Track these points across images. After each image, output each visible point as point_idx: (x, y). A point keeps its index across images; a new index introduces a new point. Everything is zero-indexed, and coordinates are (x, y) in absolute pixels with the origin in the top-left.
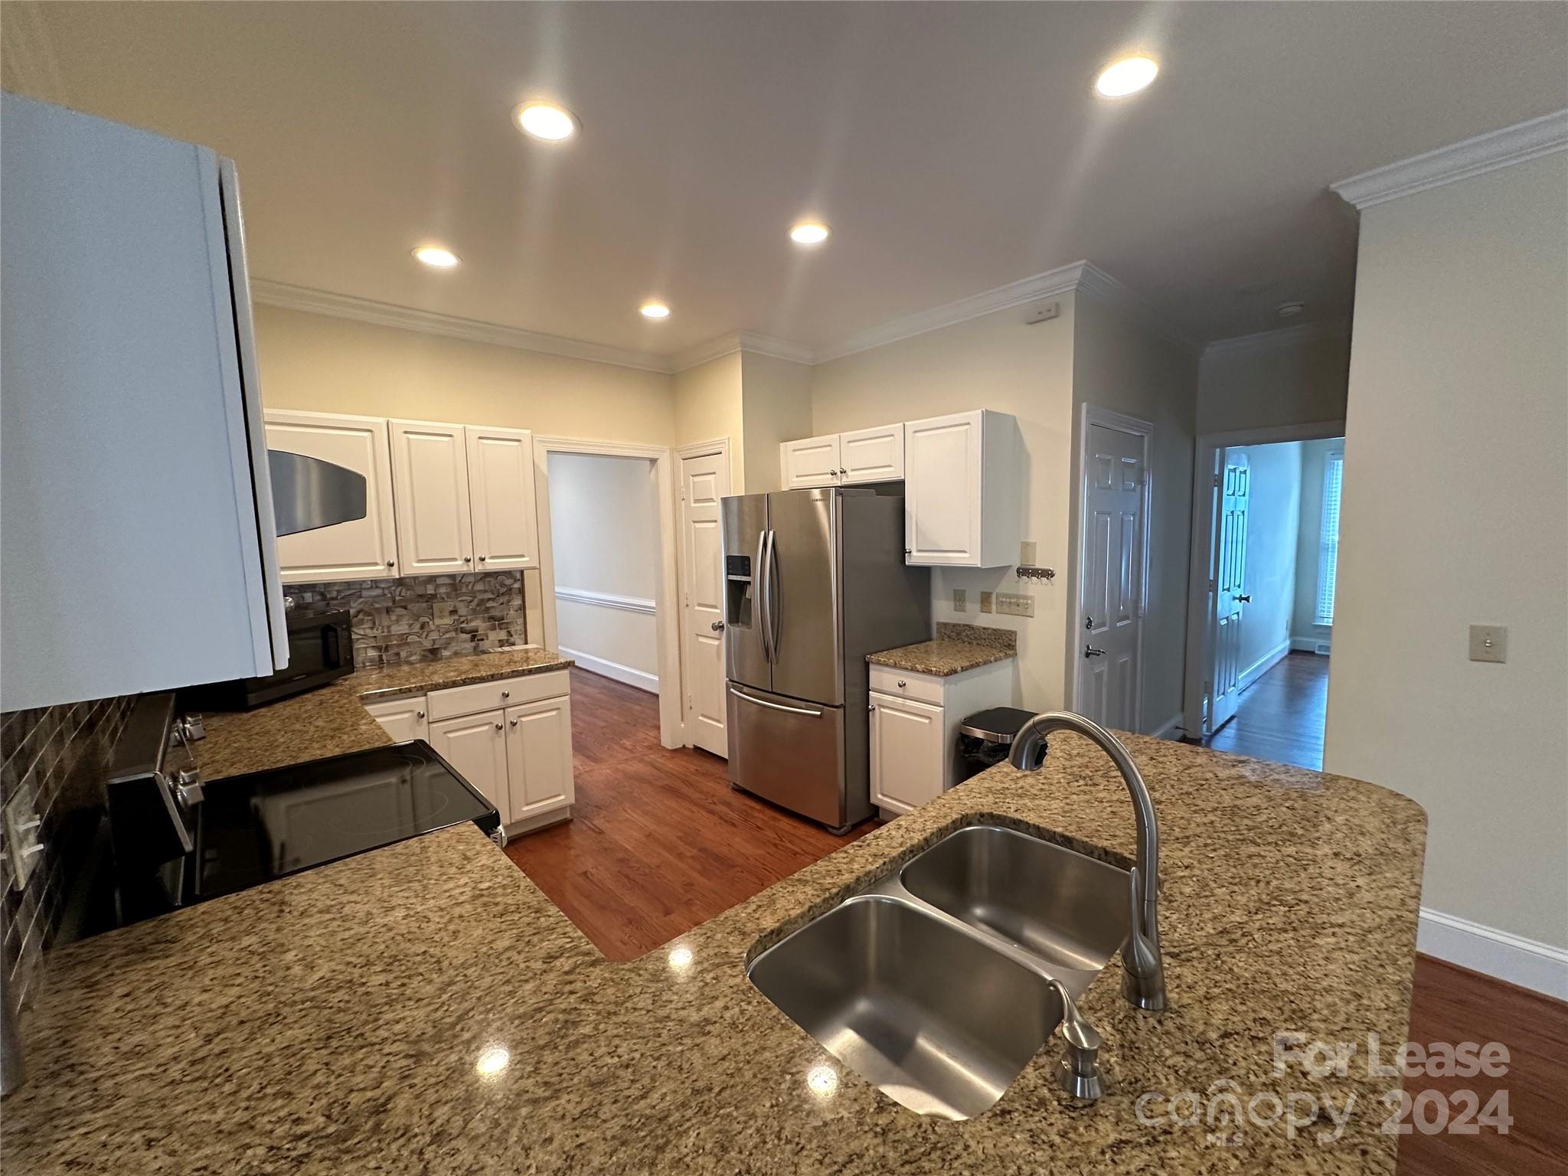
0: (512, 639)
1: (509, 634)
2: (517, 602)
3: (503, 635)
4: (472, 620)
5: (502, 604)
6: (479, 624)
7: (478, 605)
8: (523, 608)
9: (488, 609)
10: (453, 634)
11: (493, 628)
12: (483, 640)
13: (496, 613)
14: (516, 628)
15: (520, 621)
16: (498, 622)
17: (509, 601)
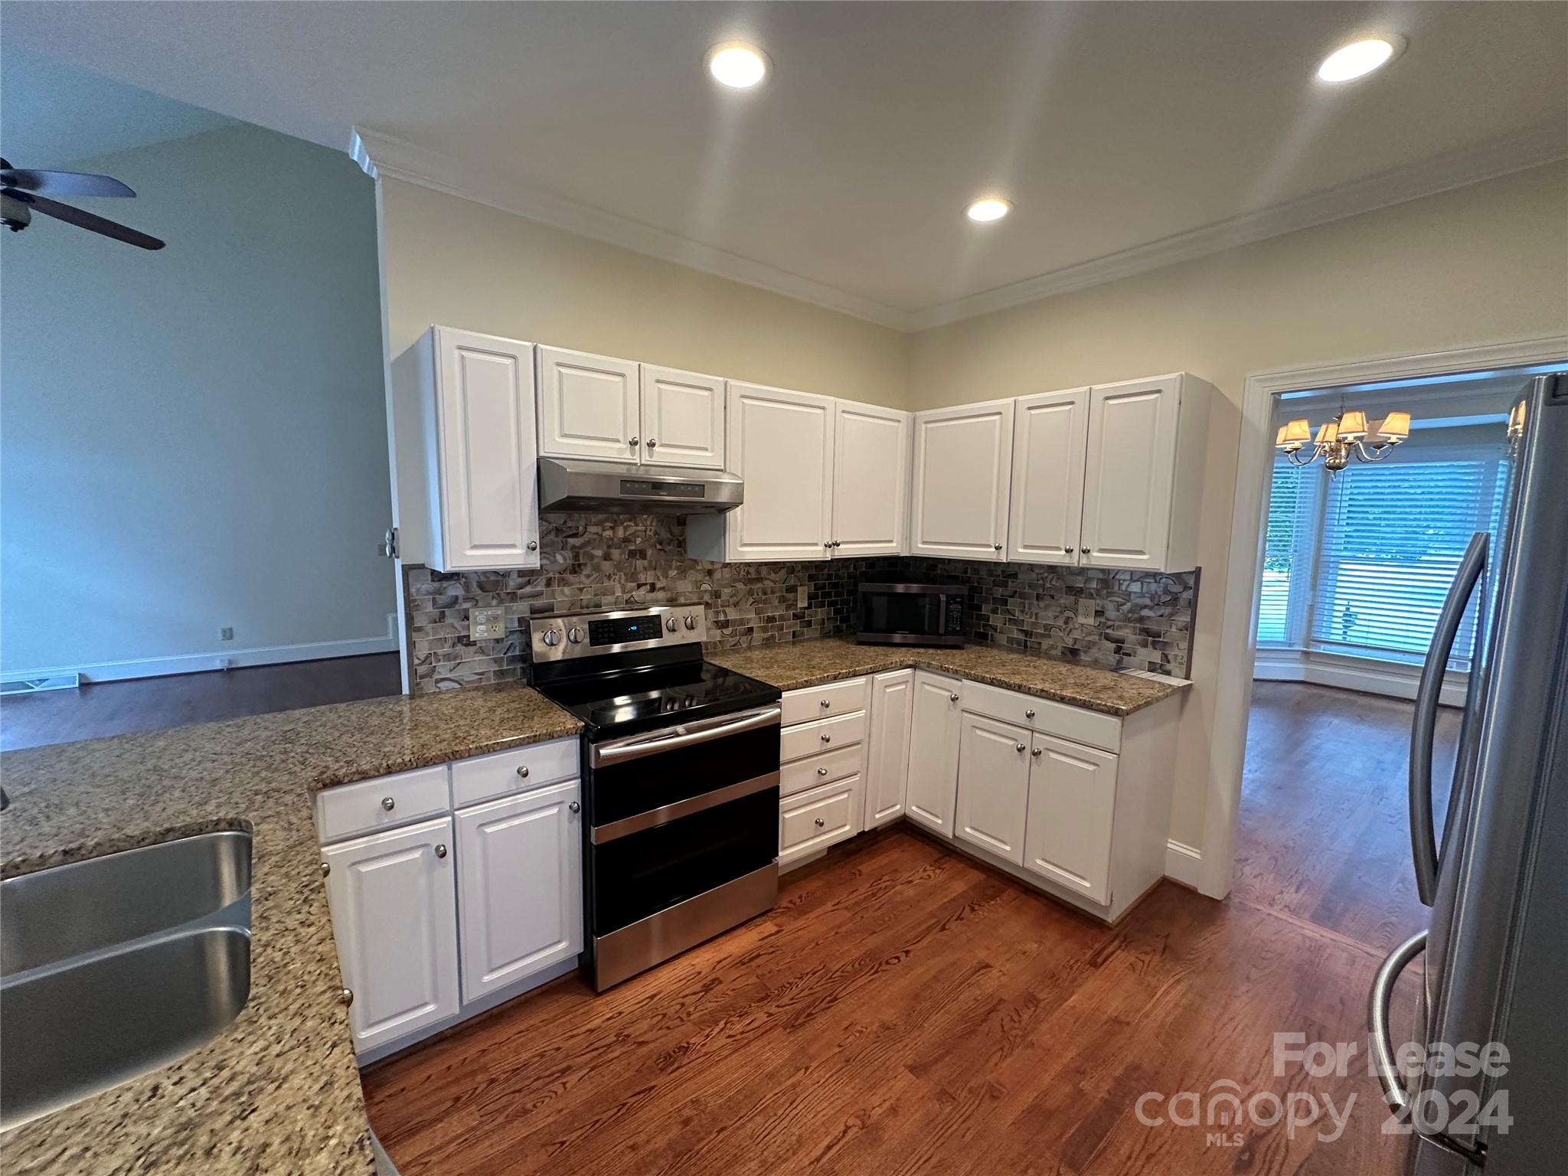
0: (1168, 667)
1: (1165, 657)
2: (1184, 618)
3: (1156, 657)
4: (1120, 627)
5: (1162, 616)
6: (1128, 634)
7: (1130, 611)
8: (1190, 628)
9: (1141, 619)
10: (1097, 638)
11: (1145, 645)
12: (1129, 655)
13: (1153, 627)
14: (1177, 652)
15: (1184, 645)
16: (1152, 637)
17: (1172, 615)
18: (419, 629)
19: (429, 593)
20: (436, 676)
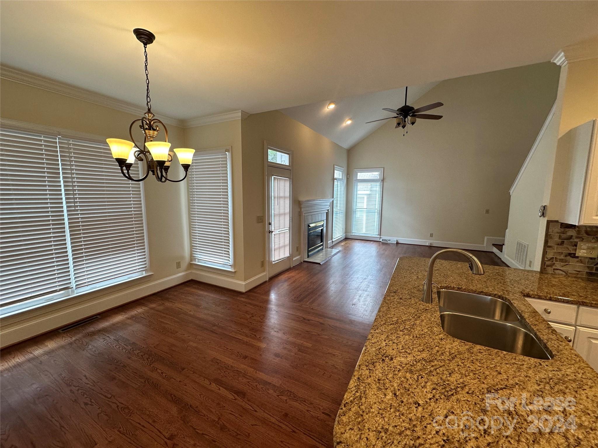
18: (550, 247)
19: (558, 233)
20: (554, 267)
